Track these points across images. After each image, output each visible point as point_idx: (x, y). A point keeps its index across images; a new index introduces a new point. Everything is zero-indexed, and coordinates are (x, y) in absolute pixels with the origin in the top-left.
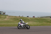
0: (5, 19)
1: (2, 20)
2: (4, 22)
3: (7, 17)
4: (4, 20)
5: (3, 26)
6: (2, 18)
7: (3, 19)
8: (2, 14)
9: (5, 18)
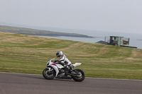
0: (129, 58)
1: (120, 61)
2: (126, 67)
3: (135, 53)
4: (124, 61)
5: (124, 77)
6: (121, 55)
7: (122, 59)
8: (119, 43)
9: (128, 55)
